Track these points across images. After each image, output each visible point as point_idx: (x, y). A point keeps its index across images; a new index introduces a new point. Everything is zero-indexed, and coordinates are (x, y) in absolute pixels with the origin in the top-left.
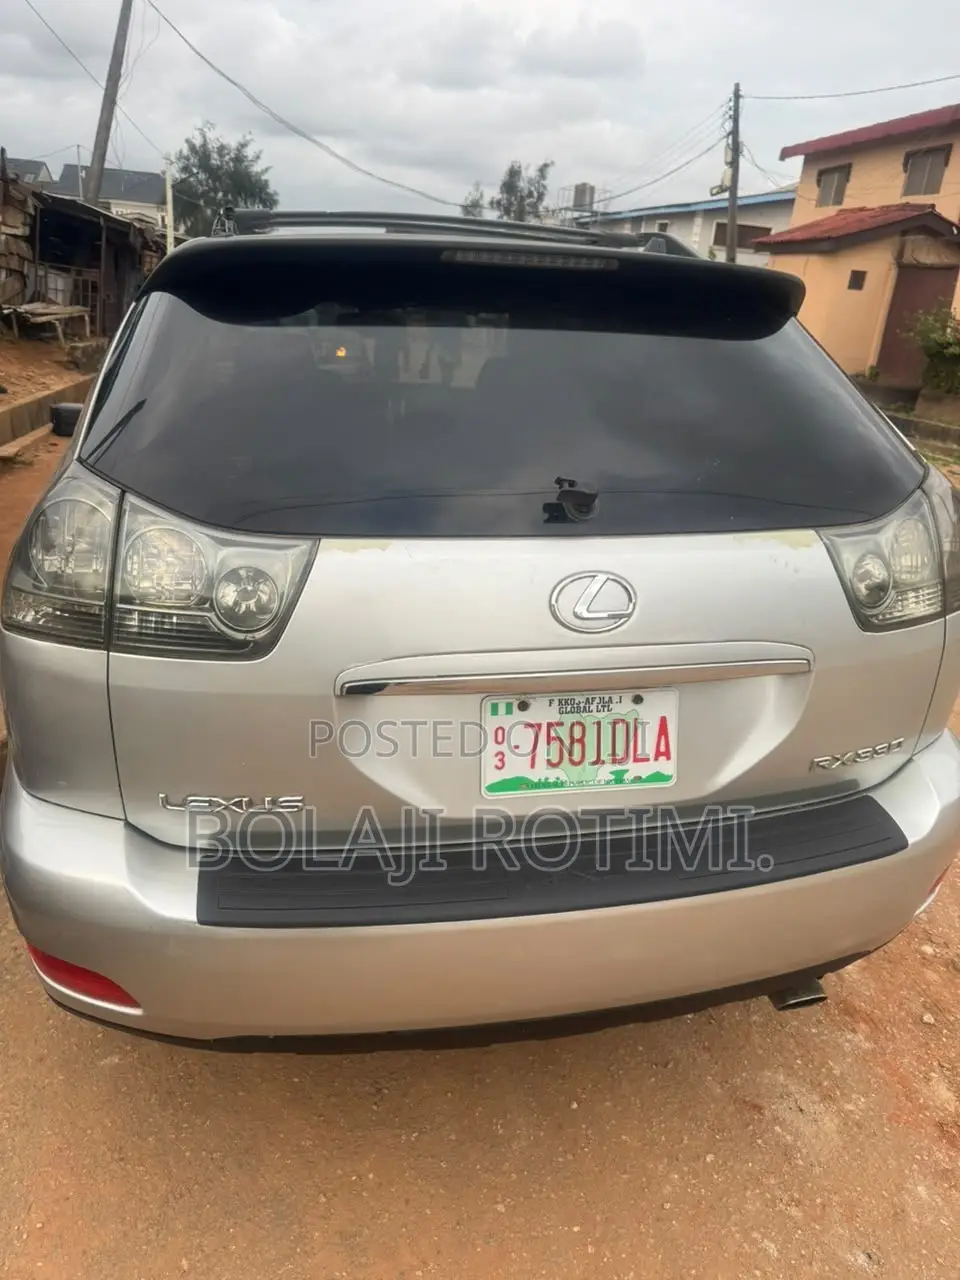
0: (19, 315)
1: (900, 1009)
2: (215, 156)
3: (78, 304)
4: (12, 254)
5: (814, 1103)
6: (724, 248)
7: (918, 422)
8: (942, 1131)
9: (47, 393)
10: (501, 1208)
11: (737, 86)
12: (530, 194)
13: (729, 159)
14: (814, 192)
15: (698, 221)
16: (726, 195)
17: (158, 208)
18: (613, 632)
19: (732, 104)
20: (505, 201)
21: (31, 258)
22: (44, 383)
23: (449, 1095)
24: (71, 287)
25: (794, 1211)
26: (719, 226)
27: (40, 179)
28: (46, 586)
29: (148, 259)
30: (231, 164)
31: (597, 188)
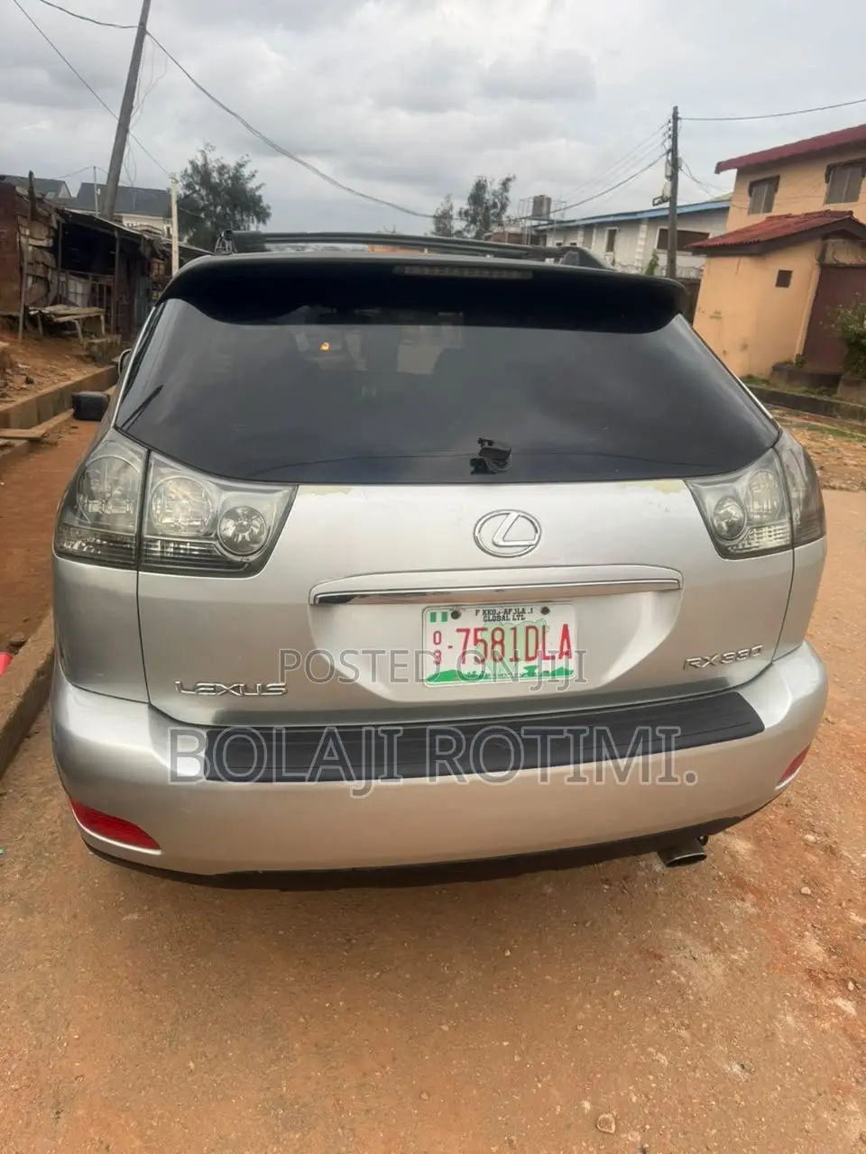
0: (43, 316)
1: (783, 883)
2: (215, 174)
3: (95, 306)
4: (38, 263)
5: (705, 953)
6: (666, 251)
7: (839, 404)
8: (810, 976)
9: (68, 383)
10: (445, 1028)
11: (676, 109)
12: (495, 205)
13: (669, 174)
14: (746, 201)
15: (644, 227)
16: (667, 205)
17: (164, 220)
18: (523, 557)
19: (671, 125)
20: (472, 212)
21: (54, 266)
22: (65, 375)
23: (406, 944)
24: (88, 291)
25: (684, 1033)
26: (661, 230)
27: (60, 196)
28: (89, 522)
29: (156, 266)
30: (229, 182)
31: (553, 199)
